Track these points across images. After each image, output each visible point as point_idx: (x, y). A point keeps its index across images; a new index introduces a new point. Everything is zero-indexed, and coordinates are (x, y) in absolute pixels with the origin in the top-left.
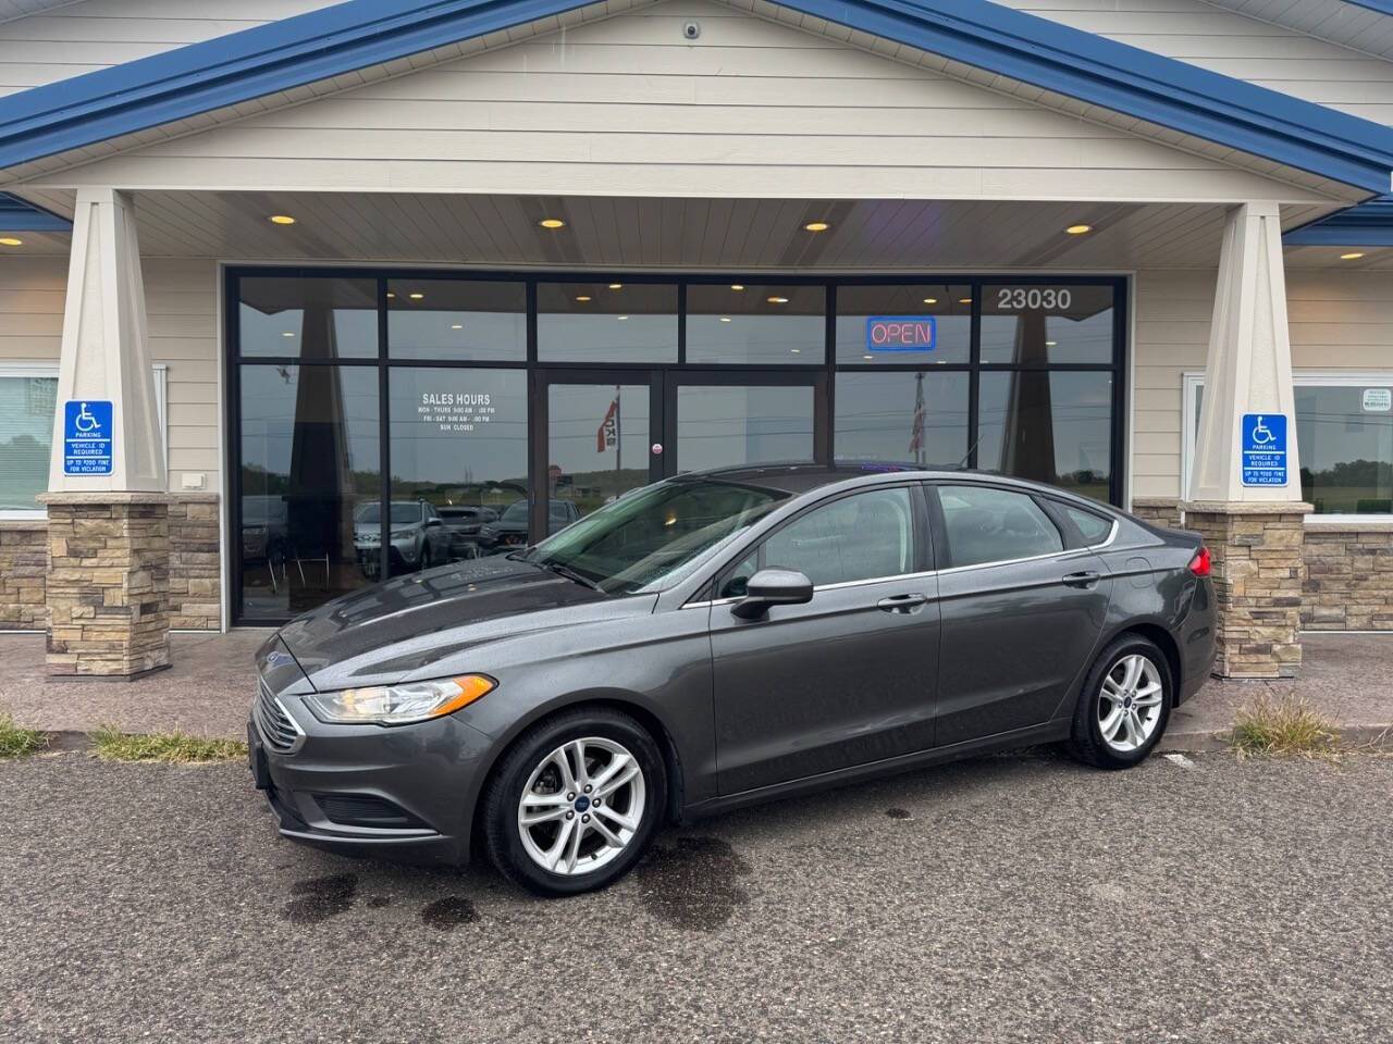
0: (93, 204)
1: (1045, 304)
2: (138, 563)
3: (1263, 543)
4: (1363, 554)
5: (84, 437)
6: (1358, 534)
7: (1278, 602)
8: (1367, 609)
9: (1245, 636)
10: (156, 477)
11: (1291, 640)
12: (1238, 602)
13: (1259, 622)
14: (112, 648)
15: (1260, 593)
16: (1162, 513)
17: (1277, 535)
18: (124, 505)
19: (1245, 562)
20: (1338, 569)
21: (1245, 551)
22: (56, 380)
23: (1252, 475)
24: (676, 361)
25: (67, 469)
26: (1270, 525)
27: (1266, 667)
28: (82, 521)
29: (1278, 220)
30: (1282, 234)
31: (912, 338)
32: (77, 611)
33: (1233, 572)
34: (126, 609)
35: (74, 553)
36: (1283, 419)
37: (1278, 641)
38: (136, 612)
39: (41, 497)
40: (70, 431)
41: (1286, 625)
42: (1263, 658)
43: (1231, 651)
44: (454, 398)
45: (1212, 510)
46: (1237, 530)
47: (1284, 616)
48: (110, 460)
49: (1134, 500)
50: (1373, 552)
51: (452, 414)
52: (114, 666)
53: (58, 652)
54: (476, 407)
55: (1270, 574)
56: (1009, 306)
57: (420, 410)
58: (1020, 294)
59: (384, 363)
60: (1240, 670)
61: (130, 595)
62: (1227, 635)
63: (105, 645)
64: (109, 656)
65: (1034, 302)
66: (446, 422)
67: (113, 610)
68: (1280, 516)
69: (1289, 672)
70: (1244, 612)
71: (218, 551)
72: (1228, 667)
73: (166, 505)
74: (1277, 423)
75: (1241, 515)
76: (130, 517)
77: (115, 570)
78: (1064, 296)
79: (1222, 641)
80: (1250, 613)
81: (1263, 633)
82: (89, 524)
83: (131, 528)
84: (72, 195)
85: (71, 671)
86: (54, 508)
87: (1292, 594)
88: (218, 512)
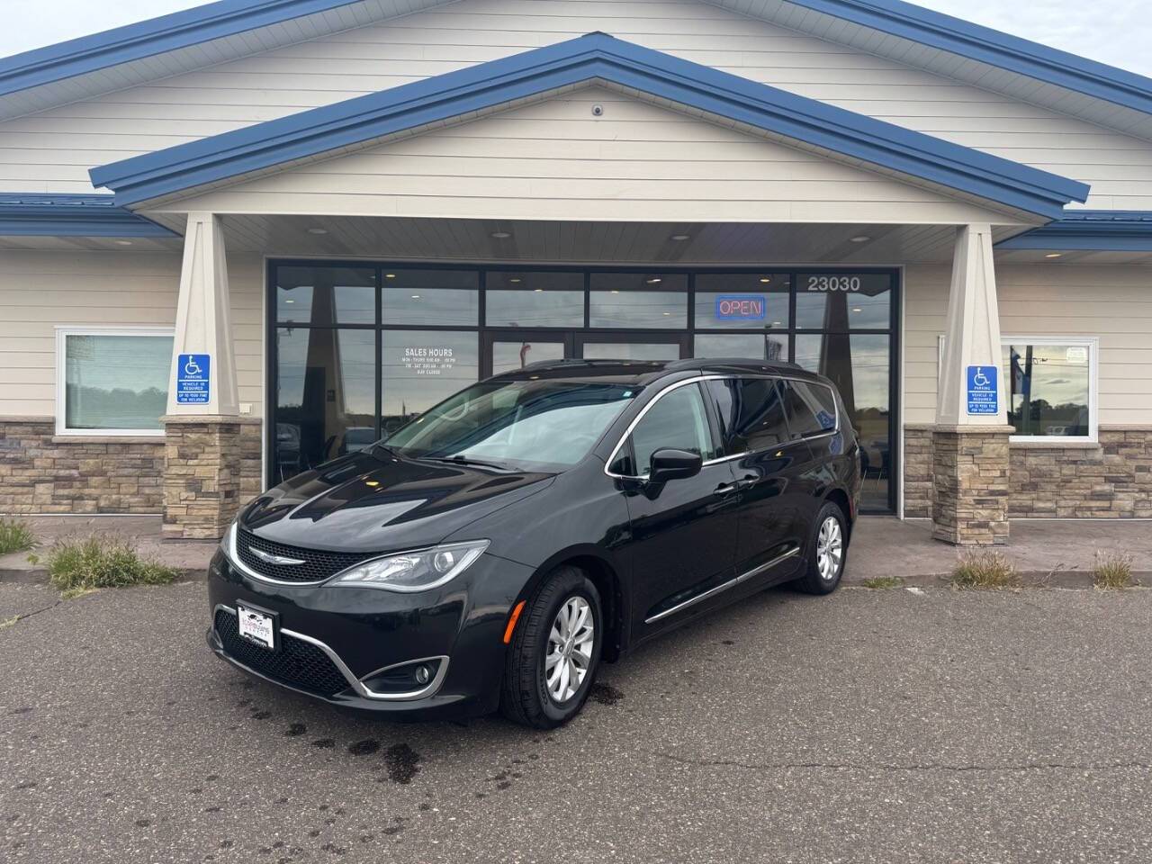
0: (199, 223)
1: (841, 287)
2: (225, 463)
3: (982, 453)
4: (1068, 464)
5: (191, 378)
6: (1064, 449)
7: (992, 493)
8: (1071, 503)
9: (971, 516)
10: (233, 405)
11: (1002, 519)
12: (965, 493)
13: (980, 506)
14: (207, 519)
15: (980, 487)
16: (925, 434)
17: (991, 447)
18: (216, 424)
19: (969, 466)
20: (1050, 475)
21: (970, 458)
22: (173, 337)
23: (974, 407)
24: (583, 326)
25: (179, 400)
26: (987, 441)
27: (985, 537)
28: (189, 435)
29: (990, 236)
30: (994, 245)
31: (748, 310)
32: (184, 495)
33: (962, 472)
34: (216, 494)
35: (182, 456)
36: (994, 370)
37: (993, 520)
38: (223, 496)
39: (162, 418)
40: (182, 374)
41: (998, 509)
42: (983, 531)
43: (961, 526)
44: (428, 352)
45: (948, 430)
46: (964, 444)
47: (997, 503)
48: (208, 394)
49: (905, 426)
50: (1075, 462)
51: (426, 363)
52: (208, 532)
53: (171, 523)
54: (443, 358)
55: (987, 474)
56: (816, 289)
57: (404, 360)
58: (824, 281)
59: (379, 327)
60: (967, 539)
61: (220, 485)
62: (958, 515)
63: (202, 518)
64: (205, 526)
65: (834, 286)
66: (421, 368)
67: (208, 495)
68: (993, 435)
69: (1001, 541)
70: (969, 499)
71: (260, 458)
72: (959, 536)
73: (239, 425)
74: (991, 372)
75: (967, 434)
76: (220, 432)
77: (209, 468)
78: (855, 282)
79: (955, 519)
80: (974, 500)
81: (982, 514)
82: (193, 436)
83: (221, 439)
84: (184, 218)
85: (178, 536)
86: (170, 426)
87: (1002, 487)
88: (261, 431)
